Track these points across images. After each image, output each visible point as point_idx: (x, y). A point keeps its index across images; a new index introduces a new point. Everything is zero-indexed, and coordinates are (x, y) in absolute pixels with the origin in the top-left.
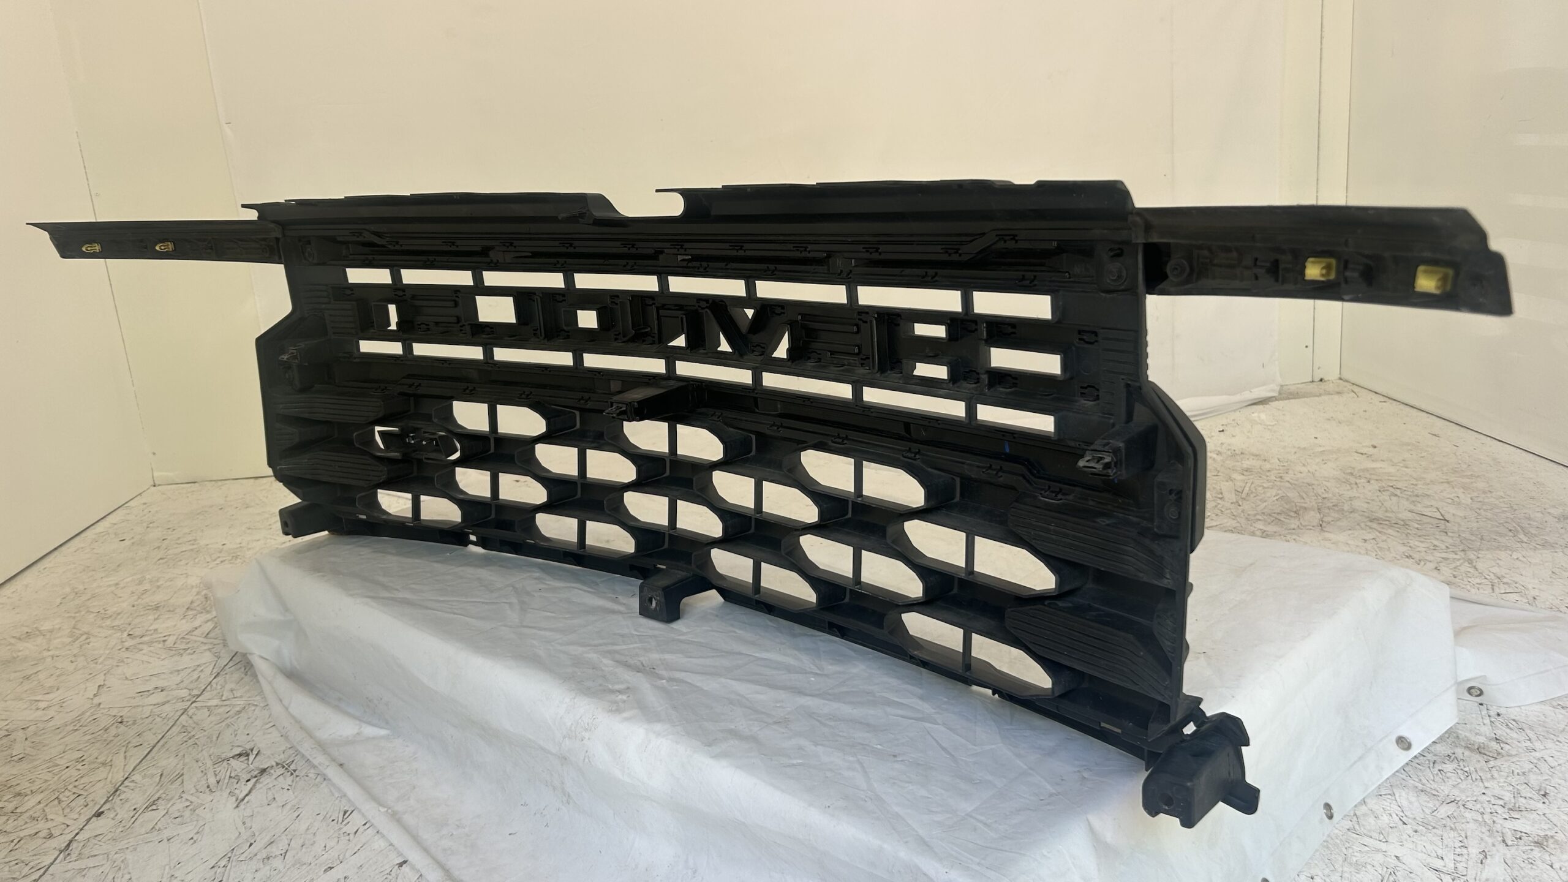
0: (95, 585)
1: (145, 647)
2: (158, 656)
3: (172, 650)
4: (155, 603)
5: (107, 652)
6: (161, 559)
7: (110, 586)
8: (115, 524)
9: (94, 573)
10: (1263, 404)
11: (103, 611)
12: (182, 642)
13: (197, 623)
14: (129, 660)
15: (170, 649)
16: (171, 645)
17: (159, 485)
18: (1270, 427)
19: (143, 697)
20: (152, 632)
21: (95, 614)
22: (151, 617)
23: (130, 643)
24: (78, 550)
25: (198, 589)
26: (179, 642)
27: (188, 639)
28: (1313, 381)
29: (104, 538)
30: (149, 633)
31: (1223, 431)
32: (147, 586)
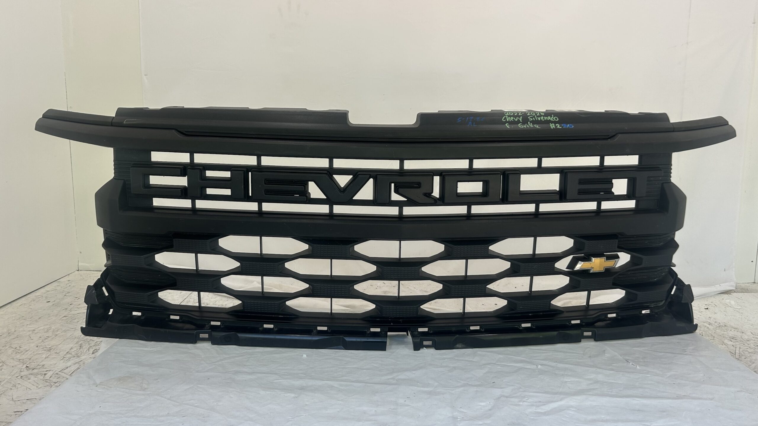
0: (21, 329)
1: (32, 377)
2: (37, 385)
3: (47, 382)
4: (50, 346)
5: (9, 378)
6: (65, 316)
7: (29, 331)
8: (48, 291)
9: (24, 321)
10: (727, 294)
11: (18, 348)
12: (55, 376)
13: (69, 364)
14: (20, 386)
15: (46, 381)
16: (48, 378)
17: (81, 270)
18: (737, 310)
19: (17, 415)
20: (41, 366)
21: (13, 349)
22: (44, 356)
23: (25, 373)
24: (22, 305)
25: (78, 339)
26: (53, 376)
27: (60, 375)
28: (754, 283)
29: (39, 299)
30: (39, 367)
31: (707, 309)
32: (50, 334)
